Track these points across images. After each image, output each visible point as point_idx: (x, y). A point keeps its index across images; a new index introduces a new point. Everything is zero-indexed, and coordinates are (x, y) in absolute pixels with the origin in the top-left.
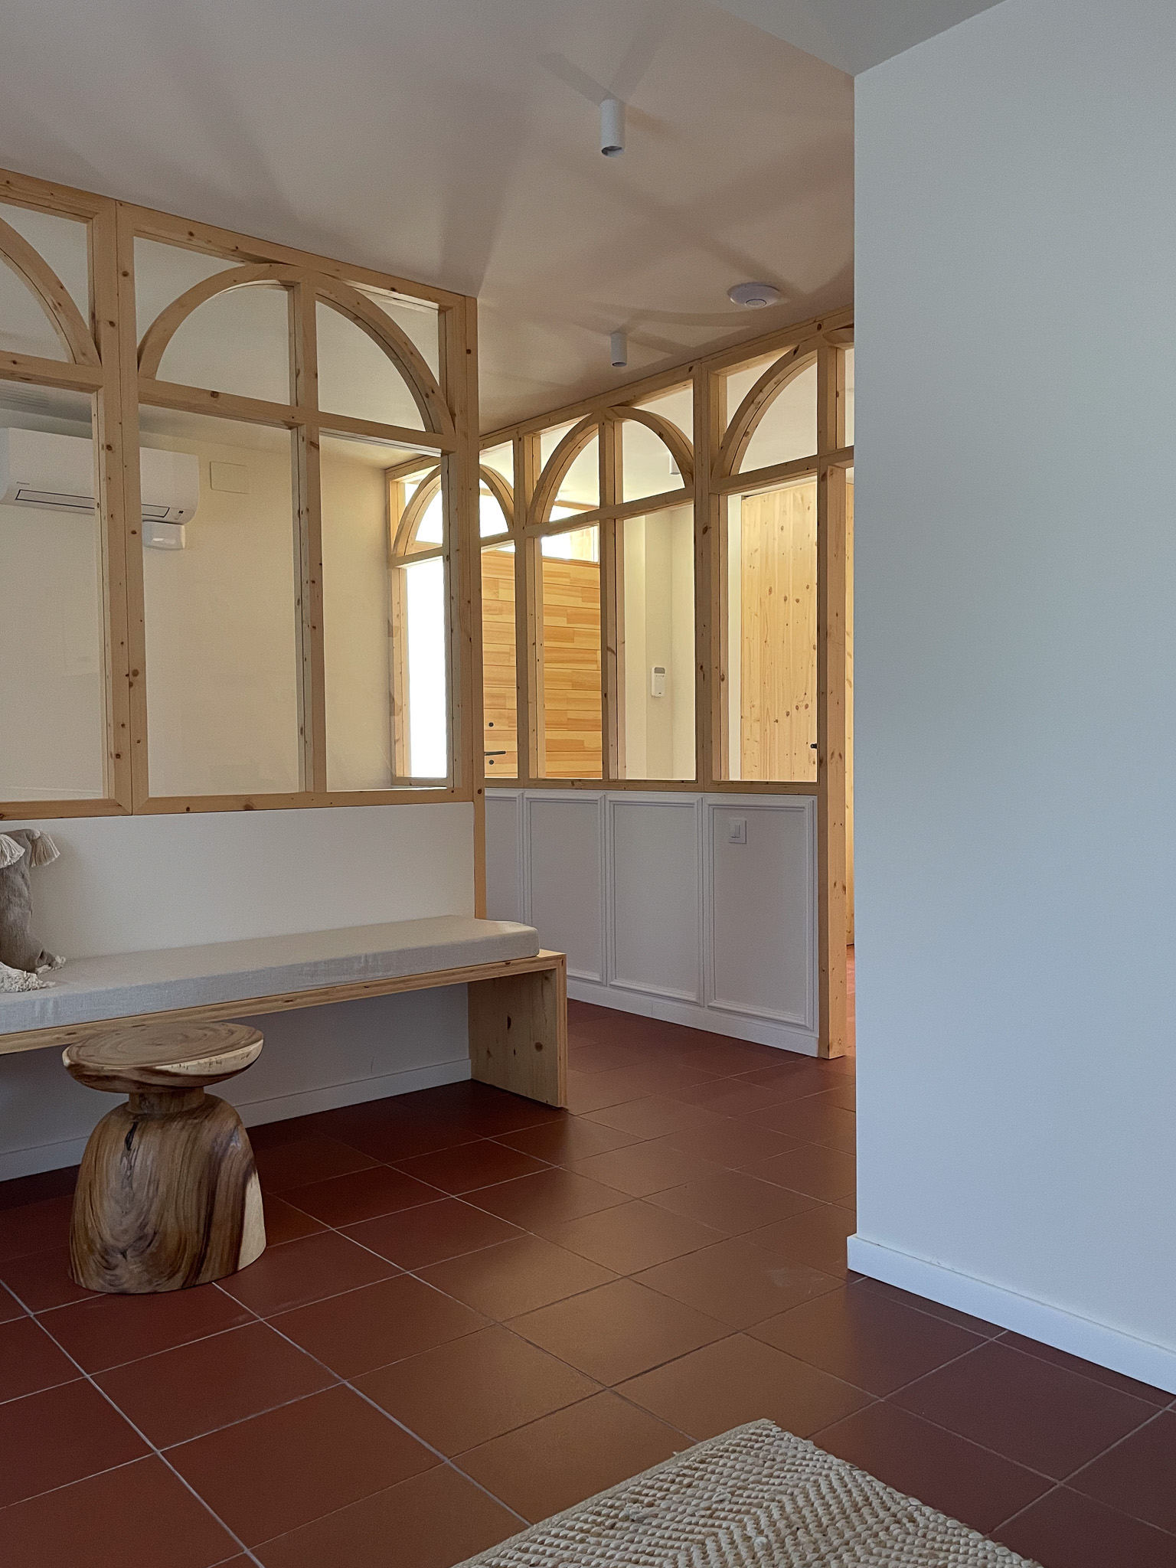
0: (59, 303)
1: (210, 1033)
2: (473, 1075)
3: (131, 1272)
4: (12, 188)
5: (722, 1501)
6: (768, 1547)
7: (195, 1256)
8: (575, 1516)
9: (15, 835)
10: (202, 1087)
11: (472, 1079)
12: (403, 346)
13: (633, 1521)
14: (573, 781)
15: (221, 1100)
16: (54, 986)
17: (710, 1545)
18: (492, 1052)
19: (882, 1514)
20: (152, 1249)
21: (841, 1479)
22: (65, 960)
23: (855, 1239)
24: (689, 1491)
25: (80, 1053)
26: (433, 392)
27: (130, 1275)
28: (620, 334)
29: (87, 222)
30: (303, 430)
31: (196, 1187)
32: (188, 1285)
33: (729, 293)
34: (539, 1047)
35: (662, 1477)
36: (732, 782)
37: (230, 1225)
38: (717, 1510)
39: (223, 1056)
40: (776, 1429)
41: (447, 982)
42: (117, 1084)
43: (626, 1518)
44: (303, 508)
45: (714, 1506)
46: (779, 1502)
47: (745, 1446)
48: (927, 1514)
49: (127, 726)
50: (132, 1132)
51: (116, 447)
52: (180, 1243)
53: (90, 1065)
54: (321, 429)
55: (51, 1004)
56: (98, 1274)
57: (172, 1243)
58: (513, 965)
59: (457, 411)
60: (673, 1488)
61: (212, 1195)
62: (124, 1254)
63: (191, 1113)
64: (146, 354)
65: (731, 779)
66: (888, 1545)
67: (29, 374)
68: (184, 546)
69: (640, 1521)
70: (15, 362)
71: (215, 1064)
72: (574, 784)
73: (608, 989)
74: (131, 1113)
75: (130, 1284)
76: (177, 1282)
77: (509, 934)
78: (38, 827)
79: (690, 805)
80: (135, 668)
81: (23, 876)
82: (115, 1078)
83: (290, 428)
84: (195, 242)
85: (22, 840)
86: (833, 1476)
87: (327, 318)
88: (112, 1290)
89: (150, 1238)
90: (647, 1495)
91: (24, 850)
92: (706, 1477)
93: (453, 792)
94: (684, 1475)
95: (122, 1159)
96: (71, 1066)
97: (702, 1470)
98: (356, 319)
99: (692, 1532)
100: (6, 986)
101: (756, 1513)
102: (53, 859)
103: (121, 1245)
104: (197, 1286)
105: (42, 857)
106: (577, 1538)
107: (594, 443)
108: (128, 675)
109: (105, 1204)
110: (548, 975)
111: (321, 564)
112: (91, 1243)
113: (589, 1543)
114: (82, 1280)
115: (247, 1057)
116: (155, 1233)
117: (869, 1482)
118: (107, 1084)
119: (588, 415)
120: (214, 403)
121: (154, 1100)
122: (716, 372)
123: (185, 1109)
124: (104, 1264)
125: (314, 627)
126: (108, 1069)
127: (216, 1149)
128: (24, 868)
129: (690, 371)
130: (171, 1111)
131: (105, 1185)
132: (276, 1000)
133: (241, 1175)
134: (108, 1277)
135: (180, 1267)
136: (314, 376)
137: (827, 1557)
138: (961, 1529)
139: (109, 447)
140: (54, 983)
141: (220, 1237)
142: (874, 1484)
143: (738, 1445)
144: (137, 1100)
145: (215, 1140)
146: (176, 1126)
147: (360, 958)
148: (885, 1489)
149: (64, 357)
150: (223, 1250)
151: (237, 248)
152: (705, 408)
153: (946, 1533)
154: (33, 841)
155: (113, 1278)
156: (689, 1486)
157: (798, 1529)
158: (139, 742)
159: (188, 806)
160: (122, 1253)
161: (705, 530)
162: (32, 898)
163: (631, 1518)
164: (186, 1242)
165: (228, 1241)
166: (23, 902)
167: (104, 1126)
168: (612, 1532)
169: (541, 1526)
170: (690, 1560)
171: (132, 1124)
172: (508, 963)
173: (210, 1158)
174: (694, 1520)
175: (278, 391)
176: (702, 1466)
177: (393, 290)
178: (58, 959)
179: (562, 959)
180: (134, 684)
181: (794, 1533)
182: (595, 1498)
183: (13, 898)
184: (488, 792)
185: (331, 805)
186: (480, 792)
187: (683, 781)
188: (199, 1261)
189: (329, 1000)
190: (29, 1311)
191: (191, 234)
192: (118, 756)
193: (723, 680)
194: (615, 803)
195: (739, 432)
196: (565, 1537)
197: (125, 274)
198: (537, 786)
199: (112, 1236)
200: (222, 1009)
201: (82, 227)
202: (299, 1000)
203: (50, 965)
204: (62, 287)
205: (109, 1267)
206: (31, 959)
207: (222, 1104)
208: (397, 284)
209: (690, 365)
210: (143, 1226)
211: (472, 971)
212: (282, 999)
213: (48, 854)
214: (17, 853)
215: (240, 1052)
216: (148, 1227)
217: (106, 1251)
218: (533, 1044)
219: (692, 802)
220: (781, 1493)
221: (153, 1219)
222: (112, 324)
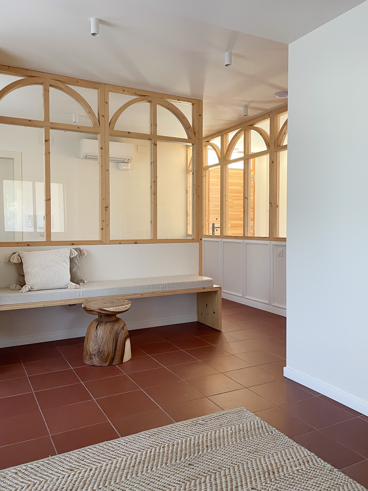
0: (90, 111)
1: (118, 301)
2: (198, 320)
3: (96, 360)
4: (79, 83)
5: (225, 423)
6: (232, 434)
7: (112, 357)
8: (187, 422)
9: (76, 249)
10: (116, 314)
11: (197, 322)
12: (181, 115)
13: (201, 424)
14: (235, 237)
15: (121, 319)
16: (83, 288)
17: (218, 431)
18: (202, 314)
19: (264, 430)
20: (101, 355)
21: (257, 422)
22: (87, 282)
23: (286, 368)
24: (217, 420)
25: (86, 304)
26: (189, 127)
27: (96, 361)
28: (246, 107)
29: (97, 90)
30: (153, 140)
31: (112, 340)
32: (110, 364)
33: (275, 94)
34: (214, 313)
35: (211, 416)
36: (279, 238)
37: (121, 351)
38: (223, 425)
39: (120, 307)
40: (245, 410)
41: (186, 292)
42: (94, 312)
43: (199, 424)
44: (152, 162)
45: (222, 424)
46: (239, 425)
47: (235, 412)
48: (276, 432)
49: (105, 221)
50: (98, 325)
51: (103, 149)
52: (108, 354)
53: (88, 307)
54: (157, 140)
55: (81, 292)
56: (89, 360)
57: (106, 354)
58: (205, 289)
59: (196, 133)
60: (214, 419)
61: (116, 342)
62: (95, 356)
63: (112, 322)
64: (112, 123)
65: (280, 237)
66: (263, 436)
67: (82, 131)
68: (129, 169)
69: (202, 425)
70: (78, 128)
71: (117, 309)
72: (236, 237)
73: (244, 299)
74: (98, 320)
75: (96, 363)
76: (107, 364)
77: (204, 280)
78: (82, 247)
79: (267, 245)
80: (107, 206)
81: (77, 260)
82: (93, 311)
83: (150, 140)
84: (125, 92)
85: (77, 251)
86: (256, 421)
87: (160, 108)
88: (92, 364)
89: (101, 352)
90: (206, 420)
91: (78, 253)
92: (223, 418)
93: (193, 239)
94: (217, 417)
95: (95, 332)
96: (84, 307)
97: (222, 416)
98: (168, 109)
99: (214, 428)
100: (71, 287)
101: (232, 426)
102: (85, 256)
103: (94, 353)
104: (112, 365)
105: (83, 255)
106: (186, 426)
107: (242, 137)
108: (105, 208)
109: (91, 343)
110: (216, 292)
111: (157, 177)
112: (87, 352)
113: (188, 428)
114: (85, 362)
115: (126, 307)
116: (102, 351)
117: (264, 423)
118: (91, 312)
119: (241, 129)
120: (129, 135)
121: (104, 317)
122: (276, 116)
123: (111, 320)
124: (90, 357)
125: (155, 194)
126: (92, 309)
127: (118, 331)
128: (78, 258)
129: (269, 115)
130: (108, 321)
131: (91, 338)
132: (139, 295)
133: (124, 338)
134: (91, 361)
135: (108, 360)
136: (156, 126)
137: (246, 437)
138: (283, 435)
139: (102, 148)
140: (83, 287)
141: (118, 353)
142: (265, 424)
143: (234, 412)
144: (100, 317)
145: (118, 329)
146: (108, 324)
147: (162, 284)
148: (268, 425)
149: (91, 125)
150: (119, 357)
151: (136, 93)
152: (273, 126)
153: (279, 436)
154: (80, 251)
155: (92, 361)
156: (218, 419)
157: (241, 431)
158: (108, 225)
159: (120, 242)
160: (94, 355)
161: (272, 163)
162: (79, 265)
163: (200, 424)
164: (109, 354)
165: (120, 355)
166: (77, 266)
167: (92, 323)
168: (195, 426)
169: (178, 423)
170: (211, 434)
171: (98, 323)
172: (204, 288)
173: (116, 333)
174: (216, 426)
175: (147, 130)
176: (223, 415)
177: (178, 100)
178: (85, 281)
179: (220, 288)
180: (107, 210)
181: (240, 431)
182: (193, 419)
183: (75, 265)
184: (203, 239)
185: (158, 243)
186: (201, 240)
187: (265, 237)
188: (113, 358)
189: (153, 295)
190: (72, 368)
191: (124, 91)
192: (102, 229)
193: (277, 207)
194: (246, 243)
195: (283, 133)
196: (183, 426)
197: (106, 103)
198: (226, 238)
199: (92, 351)
200: (125, 296)
201: (96, 91)
202: (145, 295)
203: (83, 283)
204: (90, 108)
205: (91, 359)
206: (79, 281)
207: (120, 320)
208: (180, 98)
209: (269, 114)
210: (99, 349)
211: (193, 290)
212: (140, 294)
213: (84, 254)
214: (76, 254)
215: (124, 306)
216: (100, 349)
217: (91, 355)
218: (213, 312)
219: (268, 244)
220: (240, 423)
221: (102, 347)
222: (103, 116)
